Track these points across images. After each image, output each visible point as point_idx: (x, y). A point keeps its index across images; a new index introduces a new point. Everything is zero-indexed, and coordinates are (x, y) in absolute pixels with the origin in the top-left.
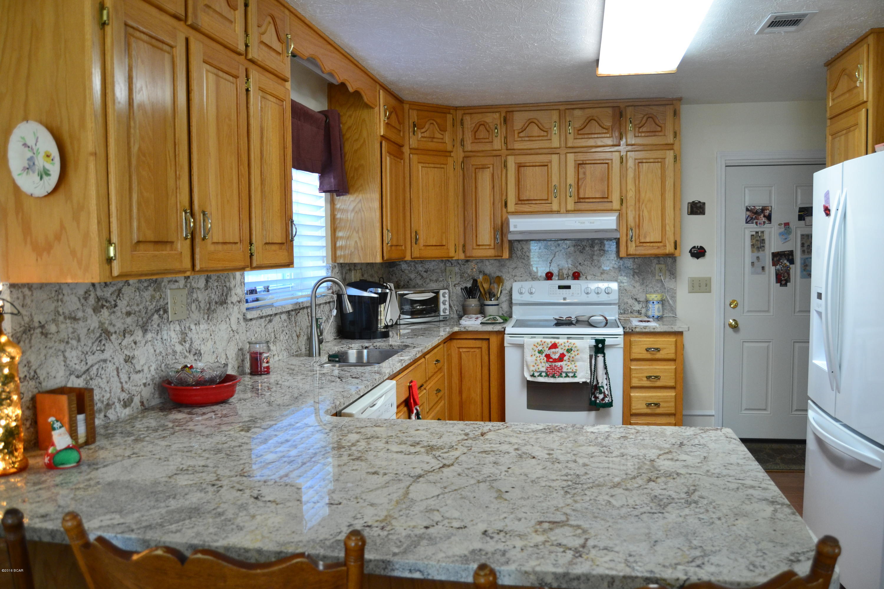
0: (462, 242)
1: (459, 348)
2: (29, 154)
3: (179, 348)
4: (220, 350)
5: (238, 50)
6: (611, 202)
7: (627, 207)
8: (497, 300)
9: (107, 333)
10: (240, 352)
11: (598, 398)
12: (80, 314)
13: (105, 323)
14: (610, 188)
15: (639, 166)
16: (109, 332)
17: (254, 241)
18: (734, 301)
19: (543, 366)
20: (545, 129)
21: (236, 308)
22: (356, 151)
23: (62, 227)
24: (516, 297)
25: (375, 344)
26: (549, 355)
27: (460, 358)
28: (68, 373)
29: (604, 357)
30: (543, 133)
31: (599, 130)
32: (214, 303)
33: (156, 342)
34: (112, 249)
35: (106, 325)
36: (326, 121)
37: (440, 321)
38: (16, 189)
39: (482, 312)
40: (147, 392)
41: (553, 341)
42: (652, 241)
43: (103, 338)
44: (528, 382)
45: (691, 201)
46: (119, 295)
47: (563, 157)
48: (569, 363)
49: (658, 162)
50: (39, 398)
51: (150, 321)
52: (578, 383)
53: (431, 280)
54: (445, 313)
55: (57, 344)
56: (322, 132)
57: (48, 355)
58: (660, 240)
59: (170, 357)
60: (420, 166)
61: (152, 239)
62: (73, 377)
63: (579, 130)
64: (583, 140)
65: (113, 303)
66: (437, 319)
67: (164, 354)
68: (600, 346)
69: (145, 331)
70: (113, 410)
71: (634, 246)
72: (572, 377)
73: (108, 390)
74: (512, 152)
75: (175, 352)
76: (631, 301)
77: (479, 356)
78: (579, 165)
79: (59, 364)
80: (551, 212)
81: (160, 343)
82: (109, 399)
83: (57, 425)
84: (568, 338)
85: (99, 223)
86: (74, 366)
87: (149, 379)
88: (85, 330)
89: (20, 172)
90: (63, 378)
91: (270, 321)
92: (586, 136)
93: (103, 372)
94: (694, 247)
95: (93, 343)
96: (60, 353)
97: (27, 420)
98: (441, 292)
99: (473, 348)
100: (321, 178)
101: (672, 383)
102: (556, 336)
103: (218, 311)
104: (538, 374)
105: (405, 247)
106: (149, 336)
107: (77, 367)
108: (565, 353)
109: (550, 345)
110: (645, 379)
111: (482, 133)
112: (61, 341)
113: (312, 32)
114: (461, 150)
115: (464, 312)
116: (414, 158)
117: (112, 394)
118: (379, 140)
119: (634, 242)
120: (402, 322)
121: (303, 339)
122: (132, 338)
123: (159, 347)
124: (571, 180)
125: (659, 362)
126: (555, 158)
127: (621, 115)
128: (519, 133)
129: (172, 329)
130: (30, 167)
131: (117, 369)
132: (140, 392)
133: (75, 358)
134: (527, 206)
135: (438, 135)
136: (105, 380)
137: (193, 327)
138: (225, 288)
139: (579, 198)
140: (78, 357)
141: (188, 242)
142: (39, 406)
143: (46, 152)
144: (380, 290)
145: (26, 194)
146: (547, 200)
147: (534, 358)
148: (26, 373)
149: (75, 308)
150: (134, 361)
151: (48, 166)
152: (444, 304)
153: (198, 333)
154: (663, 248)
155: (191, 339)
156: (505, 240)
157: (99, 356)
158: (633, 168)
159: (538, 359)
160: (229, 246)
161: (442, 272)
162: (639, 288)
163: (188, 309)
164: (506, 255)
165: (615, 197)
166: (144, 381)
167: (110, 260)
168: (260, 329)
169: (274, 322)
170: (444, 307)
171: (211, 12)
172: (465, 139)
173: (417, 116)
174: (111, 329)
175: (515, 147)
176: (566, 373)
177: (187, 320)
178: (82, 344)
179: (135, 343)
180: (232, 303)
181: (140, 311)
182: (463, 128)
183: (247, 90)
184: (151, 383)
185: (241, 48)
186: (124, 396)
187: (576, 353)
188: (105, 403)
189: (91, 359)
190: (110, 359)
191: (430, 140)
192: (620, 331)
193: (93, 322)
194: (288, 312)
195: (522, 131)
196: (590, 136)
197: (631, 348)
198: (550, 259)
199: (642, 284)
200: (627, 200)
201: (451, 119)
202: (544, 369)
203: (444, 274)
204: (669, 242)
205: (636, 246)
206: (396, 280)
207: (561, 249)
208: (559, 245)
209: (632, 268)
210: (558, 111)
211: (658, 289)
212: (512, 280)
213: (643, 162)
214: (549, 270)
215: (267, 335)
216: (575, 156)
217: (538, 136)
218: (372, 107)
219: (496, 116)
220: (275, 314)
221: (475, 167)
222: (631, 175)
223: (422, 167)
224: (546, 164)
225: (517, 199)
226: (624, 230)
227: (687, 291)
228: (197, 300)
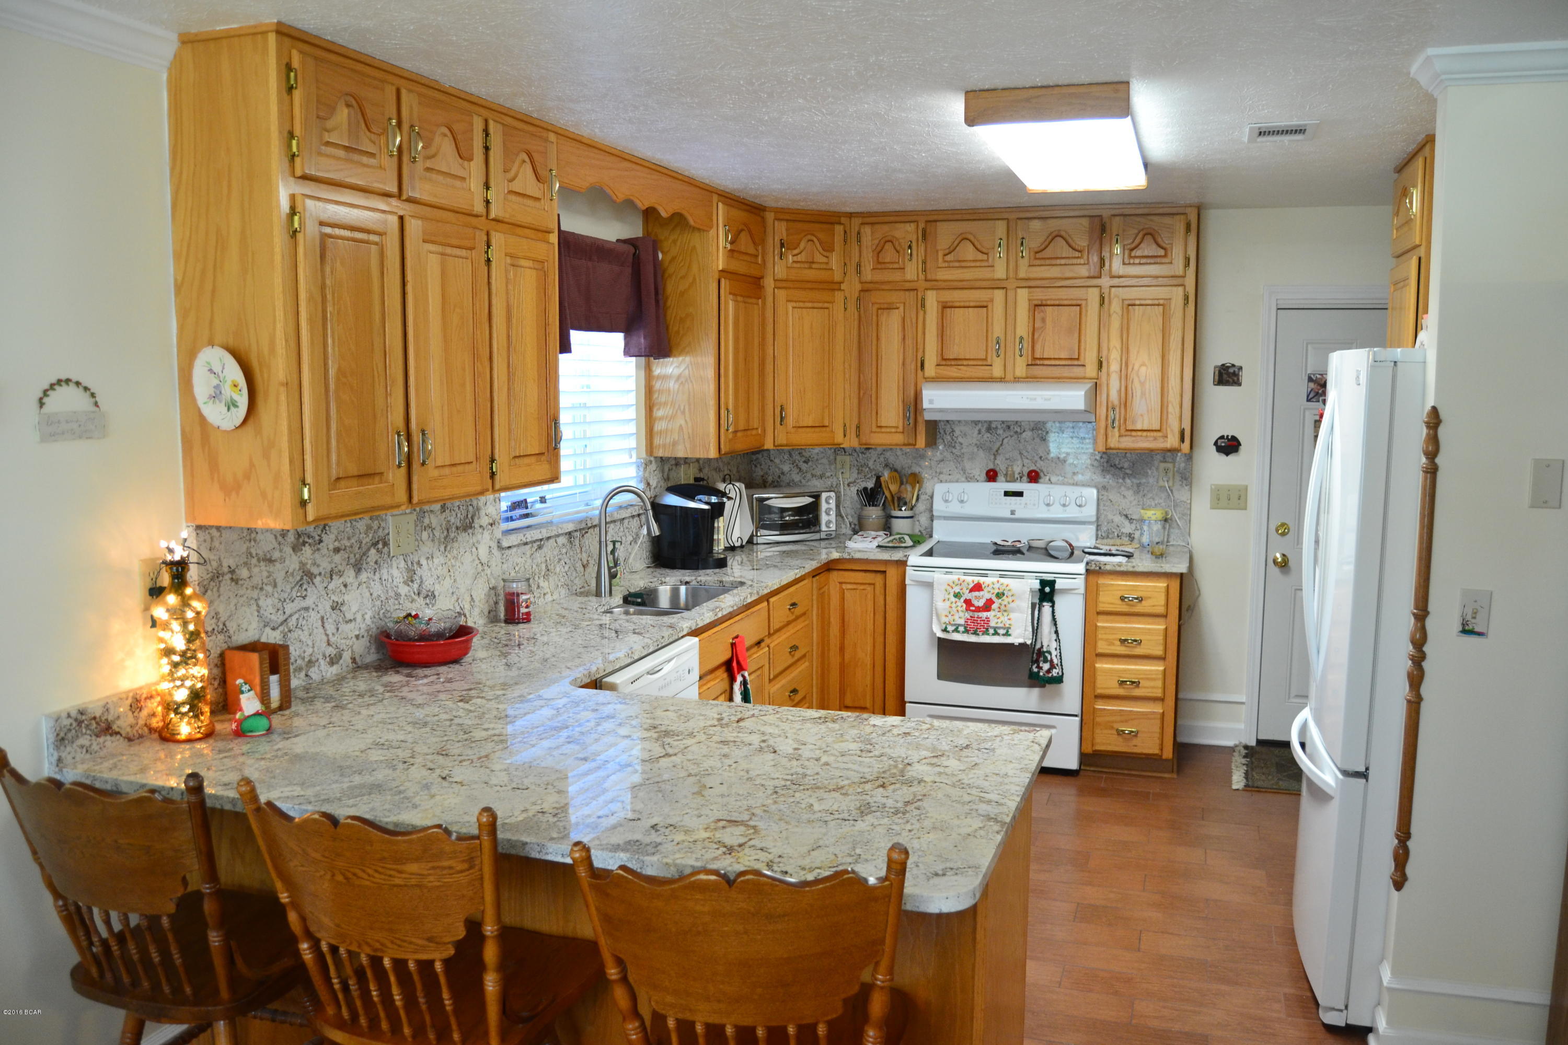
0: (855, 422)
1: (841, 583)
2: (216, 382)
3: (403, 590)
4: (462, 590)
5: (475, 213)
6: (1084, 366)
7: (1108, 375)
8: (912, 509)
9: (310, 576)
10: (492, 592)
11: (1041, 668)
12: (276, 555)
13: (307, 564)
14: (1083, 344)
15: (1128, 311)
16: (312, 574)
17: (497, 457)
18: (1283, 525)
19: (961, 617)
20: (984, 250)
21: (487, 535)
22: (682, 294)
23: (252, 465)
24: (939, 506)
25: (699, 579)
26: (970, 600)
27: (843, 598)
28: (262, 625)
29: (1053, 606)
30: (980, 256)
31: (1067, 251)
32: (454, 529)
33: (372, 583)
34: (306, 490)
35: (308, 566)
36: (634, 254)
37: (821, 539)
38: (202, 419)
39: (887, 527)
40: (360, 647)
41: (977, 579)
42: (1145, 428)
43: (304, 581)
44: (940, 640)
45: (1220, 364)
47: (1011, 294)
48: (999, 614)
49: (1158, 305)
50: (229, 655)
51: (365, 558)
52: (1013, 644)
53: (813, 476)
54: (828, 527)
55: (249, 591)
56: (628, 271)
57: (239, 604)
58: (1158, 428)
59: (391, 601)
60: (790, 305)
61: (356, 473)
62: (268, 630)
63: (1036, 253)
64: (1043, 268)
65: (317, 538)
66: (817, 536)
67: (383, 598)
68: (1047, 589)
69: (358, 570)
70: (316, 668)
71: (1117, 434)
72: (1004, 635)
73: (310, 644)
74: (933, 284)
75: (398, 595)
76: (1118, 519)
77: (870, 596)
78: (1037, 306)
79: (252, 614)
80: (988, 380)
81: (378, 584)
82: (311, 655)
83: (245, 688)
84: (1002, 576)
85: (291, 462)
86: (269, 616)
87: (362, 630)
88: (283, 573)
89: (206, 400)
90: (256, 631)
91: (540, 547)
92: (1048, 262)
93: (304, 622)
94: (1222, 437)
95: (292, 589)
96: (253, 602)
97: (215, 679)
98: (824, 496)
99: (861, 584)
100: (625, 338)
101: (1159, 651)
102: (984, 572)
103: (460, 539)
104: (953, 628)
105: (764, 431)
106: (364, 576)
107: (273, 617)
108: (994, 599)
109: (971, 585)
110: (1119, 643)
111: (889, 255)
112: (254, 588)
113: (596, 151)
114: (857, 279)
115: (859, 527)
116: (781, 294)
117: (316, 649)
118: (716, 276)
119: (1116, 430)
120: (760, 540)
121: (592, 570)
122: (341, 580)
123: (377, 589)
124: (1022, 329)
125: (1141, 618)
126: (999, 295)
127: (1103, 229)
128: (945, 255)
129: (395, 565)
130: (216, 395)
131: (322, 618)
132: (352, 647)
133: (270, 607)
134: (954, 369)
135: (819, 258)
136: (306, 633)
137: (424, 562)
138: (471, 508)
139: (1035, 359)
140: (274, 606)
141: (403, 470)
142: (228, 665)
143: (232, 381)
144: (714, 499)
145: (211, 425)
146: (985, 360)
147: (948, 604)
148: (214, 626)
149: (272, 547)
150: (344, 608)
151: (236, 397)
152: (828, 514)
153: (430, 569)
154: (1162, 440)
155: (421, 577)
156: (920, 419)
157: (299, 604)
158: (1120, 313)
159: (954, 605)
160: (460, 468)
161: (830, 463)
162: (1132, 498)
163: (417, 540)
164: (921, 442)
165: (1090, 357)
166: (357, 633)
167: (303, 503)
168: (523, 560)
169: (545, 549)
170: (828, 518)
171: (434, 176)
172: (862, 264)
173: (787, 230)
174: (315, 570)
175: (938, 278)
176: (995, 629)
177: (415, 553)
178: (279, 590)
179: (345, 586)
180: (481, 526)
181: (352, 547)
182: (860, 246)
183: (489, 260)
184: (366, 635)
185: (479, 208)
186: (331, 651)
187: (1010, 599)
188: (306, 660)
189: (290, 608)
190: (313, 606)
191: (806, 265)
192: (1080, 568)
193: (293, 562)
194: (570, 533)
195: (950, 253)
196: (1054, 262)
197: (1097, 594)
198: (995, 449)
199: (1137, 492)
200: (1108, 362)
201: (842, 233)
202: (962, 622)
203: (833, 467)
204: (1172, 431)
205: (1120, 436)
206: (762, 473)
207: (1012, 433)
208: (1009, 427)
209: (1122, 468)
210: (1005, 222)
211: (1161, 501)
212: (936, 479)
213: (1134, 305)
214: (991, 466)
215: (534, 566)
216: (1029, 293)
217: (974, 261)
218: (704, 231)
219: (911, 227)
220: (549, 538)
221: (877, 306)
222: (1116, 323)
223: (794, 308)
224: (985, 304)
225: (940, 358)
226: (1102, 411)
227: (1208, 505)
228: (429, 526)
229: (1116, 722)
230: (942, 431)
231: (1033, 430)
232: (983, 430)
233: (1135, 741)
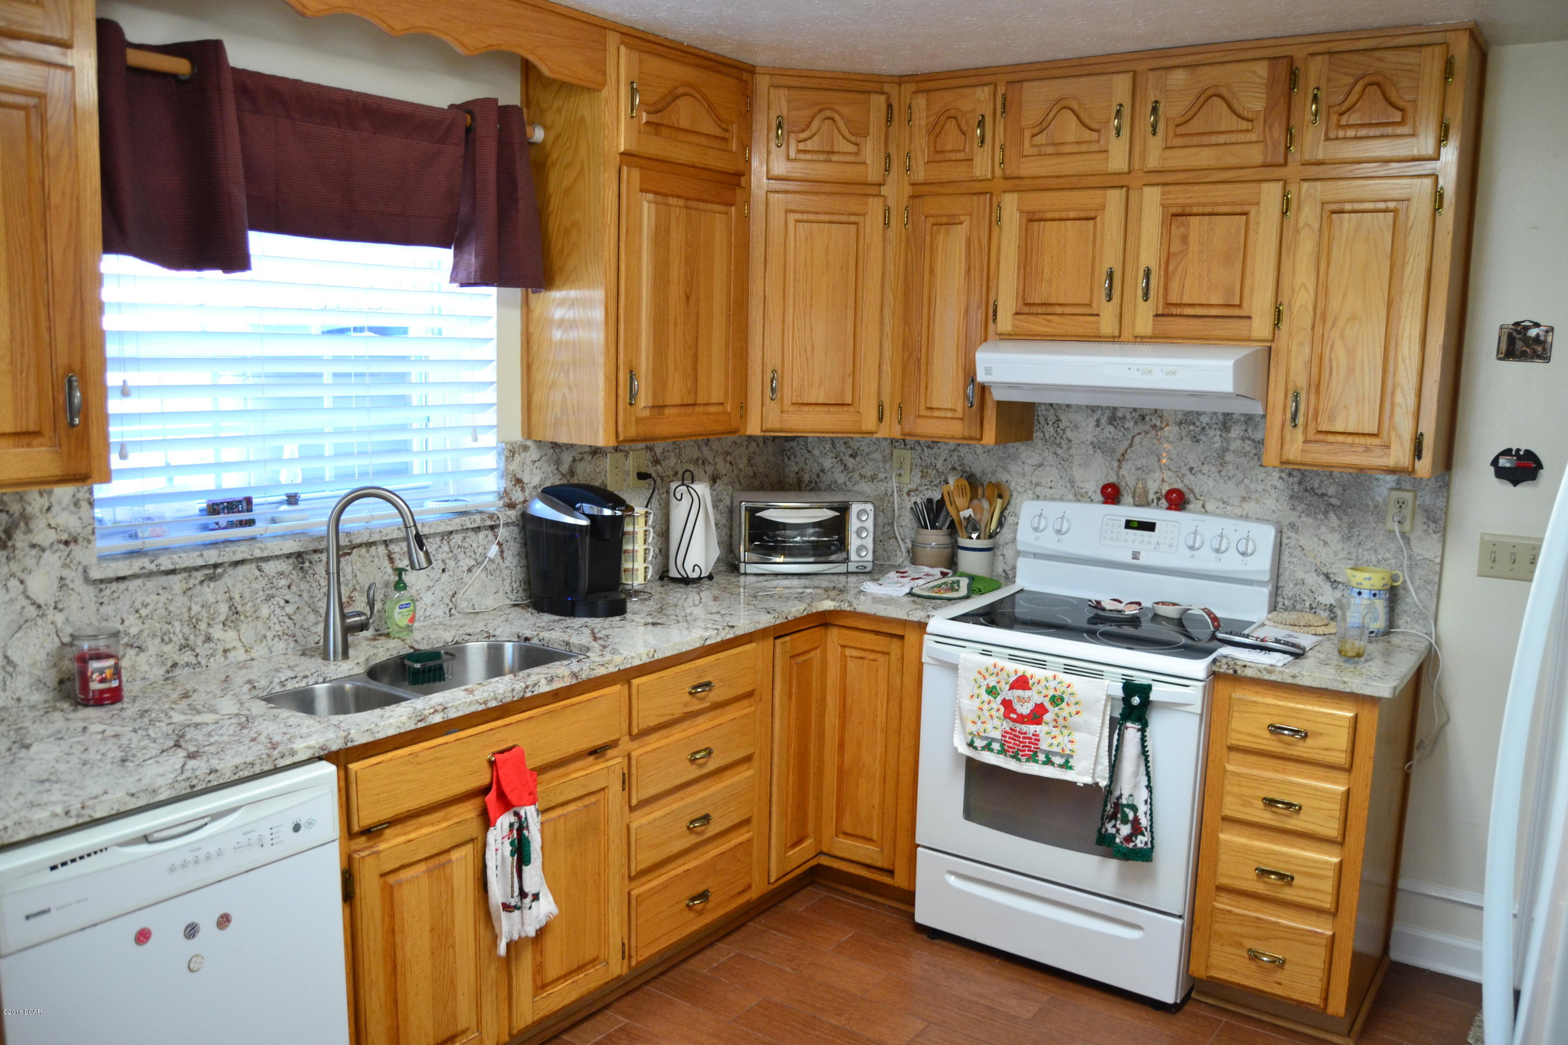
0: (895, 399)
1: (843, 646)
6: (1249, 317)
7: (1291, 334)
8: (991, 536)
11: (1118, 831)
14: (1248, 281)
15: (1330, 223)
19: (996, 728)
20: (1095, 126)
24: (1025, 537)
26: (1010, 702)
27: (845, 670)
29: (1143, 730)
30: (1088, 135)
31: (1228, 121)
36: (470, 127)
37: (848, 573)
41: (1026, 668)
42: (1351, 429)
44: (966, 760)
45: (1511, 322)
47: (1134, 196)
48: (1055, 732)
49: (1386, 211)
52: (1074, 784)
53: (862, 476)
54: (859, 556)
56: (455, 151)
58: (1376, 432)
60: (794, 218)
64: (1187, 151)
66: (842, 568)
68: (1136, 700)
71: (1300, 438)
72: (1061, 766)
74: (1015, 183)
76: (1312, 580)
77: (882, 673)
78: (1176, 216)
80: (1095, 338)
84: (1061, 667)
91: (212, 578)
92: (1195, 140)
94: (1507, 452)
98: (855, 508)
99: (872, 651)
100: (455, 255)
101: (1332, 830)
102: (1034, 657)
104: (984, 743)
108: (1047, 705)
109: (1014, 677)
110: (1261, 805)
111: (951, 139)
114: (905, 179)
116: (779, 200)
118: (615, 162)
119: (1300, 429)
120: (750, 569)
124: (1150, 255)
125: (1304, 768)
126: (1114, 198)
127: (1293, 79)
128: (1033, 136)
134: (1040, 319)
135: (843, 146)
139: (1167, 304)
144: (605, 511)
146: (1089, 305)
147: (976, 703)
152: (860, 536)
154: (1379, 452)
156: (984, 399)
158: (1316, 226)
159: (985, 707)
161: (885, 461)
162: (1339, 547)
164: (993, 436)
165: (1261, 304)
168: (162, 598)
169: (227, 580)
170: (860, 541)
172: (913, 155)
173: (789, 102)
175: (1023, 173)
176: (1048, 754)
182: (910, 127)
187: (1073, 709)
191: (822, 157)
192: (1202, 668)
194: (298, 555)
195: (1041, 132)
196: (1206, 140)
197: (1229, 716)
198: (1121, 450)
199: (1347, 538)
200: (1291, 313)
201: (883, 108)
202: (997, 735)
203: (888, 465)
204: (1399, 437)
205: (1306, 441)
206: (796, 469)
207: (1147, 427)
208: (1143, 418)
209: (1323, 495)
210: (1129, 76)
211: (1388, 555)
212: (1030, 494)
213: (1342, 212)
214: (1113, 479)
215: (196, 608)
216: (1163, 194)
217: (1077, 143)
218: (595, 90)
219: (984, 94)
220: (237, 564)
221: (931, 220)
222: (1306, 245)
223: (797, 221)
224: (1092, 214)
225: (1020, 303)
226: (1277, 396)
227: (1475, 569)
229: (1248, 937)
230: (1042, 420)
231: (1180, 423)
232: (1104, 421)
233: (1279, 976)
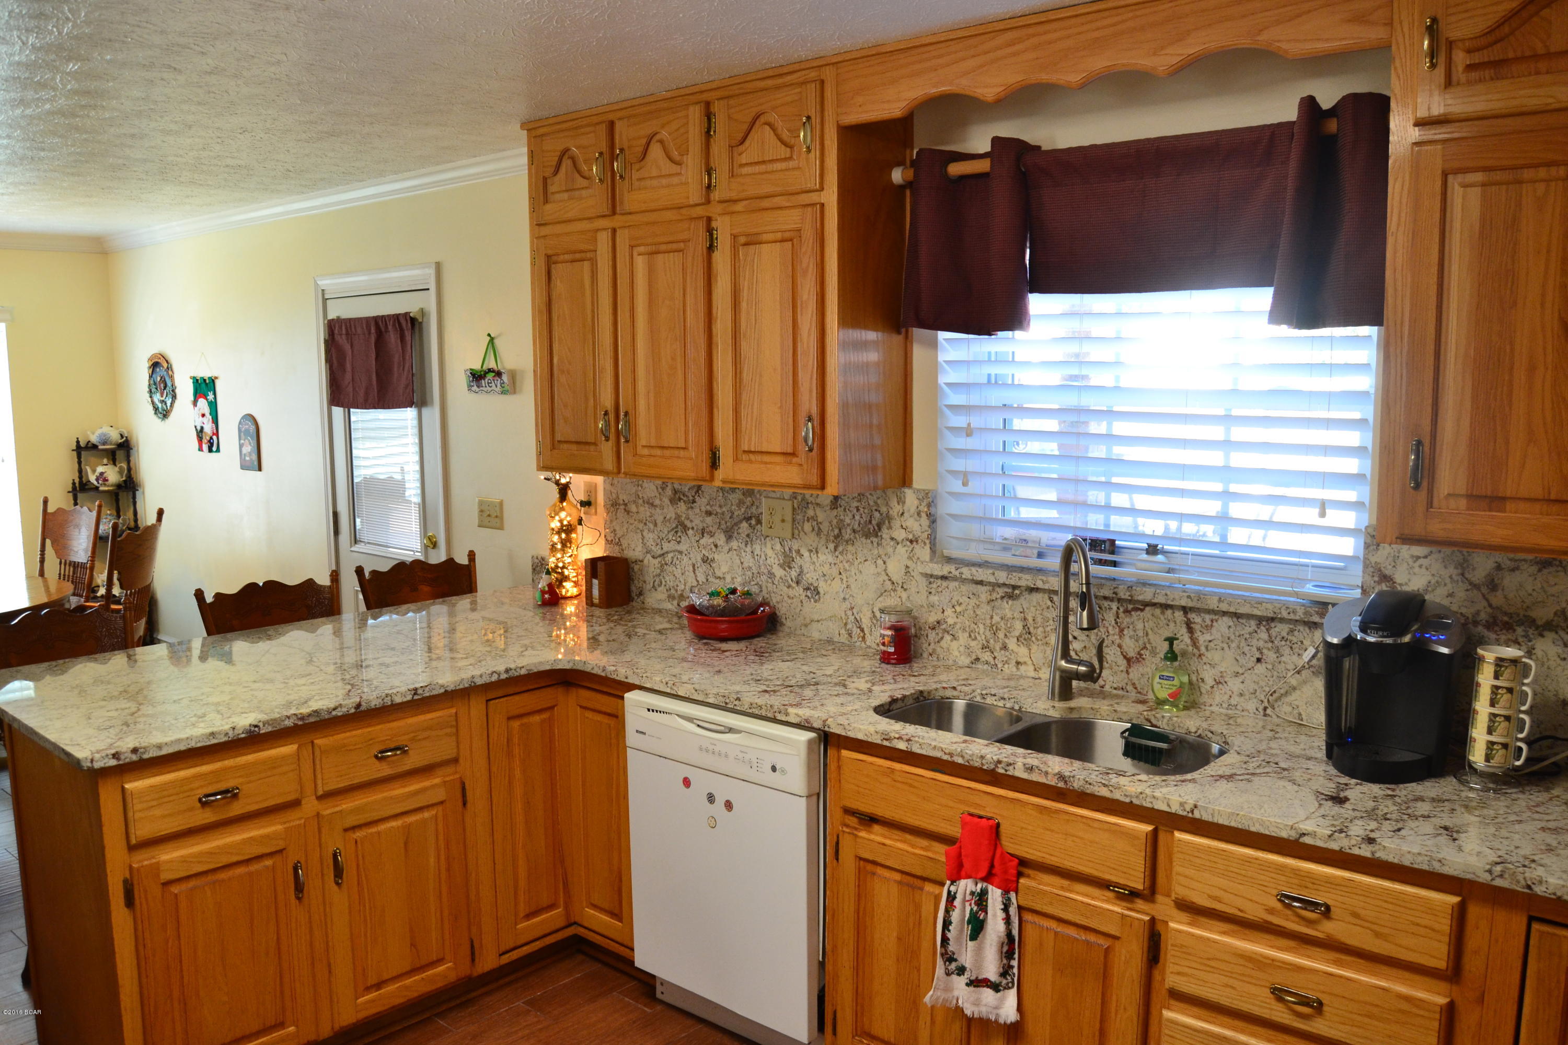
3: (779, 572)
4: (860, 601)
9: (685, 528)
12: (657, 502)
13: (682, 516)
16: (686, 526)
21: (902, 550)
28: (646, 551)
32: (849, 531)
33: (743, 554)
35: (683, 519)
43: (679, 529)
46: (697, 491)
51: (736, 528)
55: (636, 522)
57: (630, 530)
59: (762, 577)
62: (649, 556)
65: (691, 498)
67: (755, 571)
69: (729, 538)
73: (683, 581)
75: (771, 575)
79: (638, 540)
81: (749, 556)
82: (684, 591)
86: (650, 546)
88: (663, 518)
93: (678, 562)
103: (857, 544)
106: (734, 544)
107: (653, 548)
112: (640, 521)
122: (711, 540)
123: (748, 561)
129: (769, 545)
131: (694, 566)
133: (652, 540)
136: (679, 571)
137: (806, 554)
138: (877, 515)
140: (655, 540)
150: (713, 565)
153: (812, 563)
155: (801, 567)
157: (672, 546)
174: (689, 524)
177: (793, 540)
178: (659, 529)
179: (716, 546)
180: (892, 539)
181: (723, 514)
189: (667, 546)
190: (687, 552)
193: (670, 512)
215: (996, 619)
220: (1032, 590)
228: (814, 518)
